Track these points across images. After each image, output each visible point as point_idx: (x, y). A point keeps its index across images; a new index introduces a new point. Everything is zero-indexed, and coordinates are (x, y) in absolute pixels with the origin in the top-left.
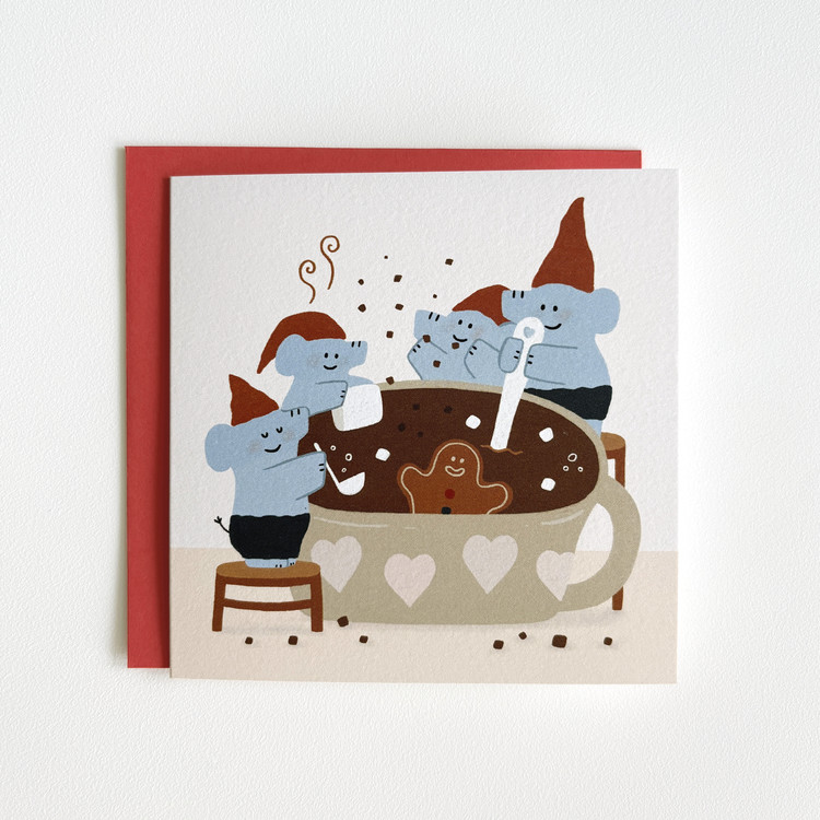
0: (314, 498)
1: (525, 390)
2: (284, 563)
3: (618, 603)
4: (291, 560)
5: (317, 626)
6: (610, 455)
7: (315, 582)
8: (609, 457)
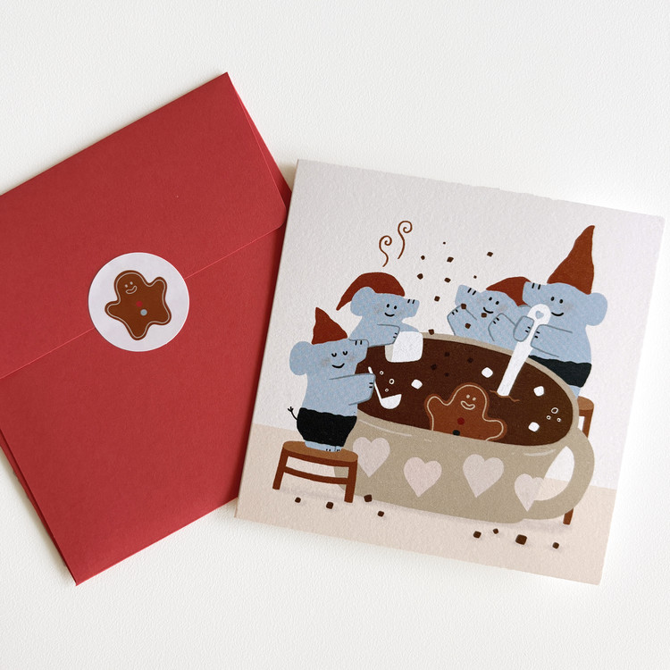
0: (362, 406)
1: (530, 357)
2: (332, 448)
3: (568, 519)
4: (338, 448)
5: (349, 498)
6: (582, 413)
7: (353, 466)
8: (581, 415)
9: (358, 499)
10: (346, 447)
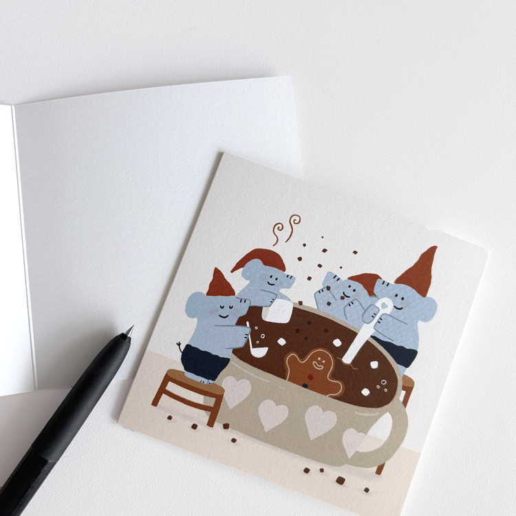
0: (236, 352)
1: (372, 336)
2: (206, 381)
3: (379, 471)
4: (210, 381)
5: (211, 423)
6: (404, 388)
7: (219, 398)
8: (403, 389)
9: (218, 426)
10: (216, 382)
